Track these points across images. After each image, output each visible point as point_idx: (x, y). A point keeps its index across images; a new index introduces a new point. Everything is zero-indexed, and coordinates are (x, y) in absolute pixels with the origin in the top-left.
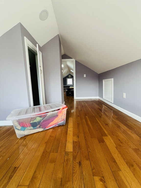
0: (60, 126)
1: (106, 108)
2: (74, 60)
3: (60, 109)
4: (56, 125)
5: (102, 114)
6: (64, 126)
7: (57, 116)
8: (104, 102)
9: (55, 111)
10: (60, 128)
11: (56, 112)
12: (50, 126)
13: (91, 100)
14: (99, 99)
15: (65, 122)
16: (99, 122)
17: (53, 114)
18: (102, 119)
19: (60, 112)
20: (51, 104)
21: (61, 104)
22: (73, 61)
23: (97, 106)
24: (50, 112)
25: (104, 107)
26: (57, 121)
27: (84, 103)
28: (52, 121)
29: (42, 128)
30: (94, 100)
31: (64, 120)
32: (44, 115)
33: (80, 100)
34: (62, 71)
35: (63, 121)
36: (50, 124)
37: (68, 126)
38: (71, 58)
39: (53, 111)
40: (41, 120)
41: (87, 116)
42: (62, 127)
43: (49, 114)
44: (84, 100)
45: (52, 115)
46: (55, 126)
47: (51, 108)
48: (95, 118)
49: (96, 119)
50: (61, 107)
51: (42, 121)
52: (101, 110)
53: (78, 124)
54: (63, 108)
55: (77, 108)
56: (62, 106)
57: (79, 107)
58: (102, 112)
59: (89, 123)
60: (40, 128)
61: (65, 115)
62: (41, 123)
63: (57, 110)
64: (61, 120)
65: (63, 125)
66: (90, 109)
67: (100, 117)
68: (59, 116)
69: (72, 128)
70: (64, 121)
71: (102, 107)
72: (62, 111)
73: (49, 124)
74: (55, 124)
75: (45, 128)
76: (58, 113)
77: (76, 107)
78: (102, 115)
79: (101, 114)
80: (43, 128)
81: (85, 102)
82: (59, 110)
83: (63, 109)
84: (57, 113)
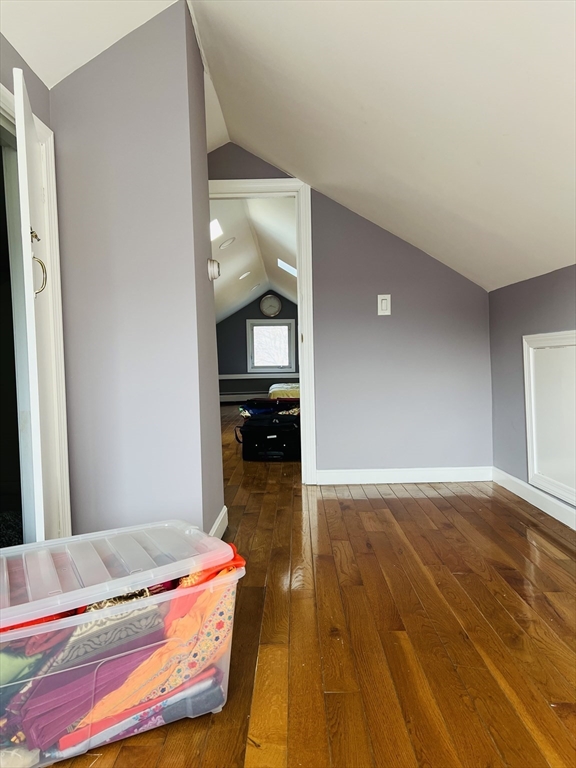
0: (177, 724)
1: (557, 562)
2: (299, 188)
3: (185, 583)
4: (143, 721)
5: (529, 612)
6: (217, 728)
7: (156, 637)
8: (542, 514)
9: (141, 593)
10: (177, 739)
11: (150, 602)
12: (96, 728)
13: (432, 494)
14: (499, 489)
15: (224, 687)
16: (503, 684)
17: (128, 624)
18: (529, 659)
19: (185, 606)
20: (115, 532)
21: (193, 531)
22: (293, 197)
23: (482, 546)
24: (99, 605)
25: (536, 555)
26: (157, 685)
27: (384, 521)
28: (116, 683)
29: (28, 745)
30: (458, 491)
31: (217, 675)
32: (47, 638)
33: (345, 495)
34: (212, 269)
35: (208, 683)
36: (96, 714)
37: (246, 723)
38: (282, 175)
39: (121, 598)
40: (18, 679)
41: (403, 635)
42: (198, 736)
43: (85, 625)
44: (383, 490)
45: (116, 628)
46: (138, 726)
47: (113, 568)
48: (471, 646)
49: (482, 653)
50: (193, 566)
51: (31, 691)
52: (516, 581)
53: (333, 706)
54: (212, 574)
55: (325, 560)
56: (199, 550)
57: (343, 551)
58: (524, 596)
59: (425, 692)
60: (12, 745)
61: (220, 625)
62: (15, 702)
63: (154, 591)
64: (192, 672)
65: (206, 719)
66: (425, 569)
67: (514, 640)
68: (171, 642)
69: (283, 748)
70: (215, 684)
71: (522, 551)
72: (200, 600)
73: (86, 707)
74: (142, 706)
75: (55, 746)
76: (163, 610)
77: (320, 557)
78: (523, 622)
79: (517, 611)
80: (31, 748)
81: (387, 512)
82: (174, 584)
83: (207, 579)
84: (156, 614)
